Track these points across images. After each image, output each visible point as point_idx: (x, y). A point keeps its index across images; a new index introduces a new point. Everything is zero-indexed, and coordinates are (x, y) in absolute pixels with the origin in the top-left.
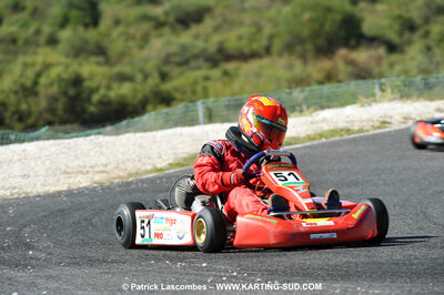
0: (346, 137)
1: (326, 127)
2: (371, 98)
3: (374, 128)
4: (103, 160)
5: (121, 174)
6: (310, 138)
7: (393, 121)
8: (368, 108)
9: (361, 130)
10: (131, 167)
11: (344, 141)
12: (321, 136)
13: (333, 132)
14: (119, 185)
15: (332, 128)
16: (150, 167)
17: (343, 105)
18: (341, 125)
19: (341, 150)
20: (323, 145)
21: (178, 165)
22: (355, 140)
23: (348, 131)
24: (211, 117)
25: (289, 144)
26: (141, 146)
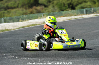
0: (36, 26)
1: (31, 24)
2: (41, 17)
3: (42, 24)
6: (28, 26)
9: (39, 24)
11: (35, 27)
12: (30, 26)
15: (33, 24)
17: (35, 19)
18: (35, 23)
19: (35, 29)
20: (31, 28)
22: (38, 27)
23: (36, 24)
24: (5, 22)
25: (23, 27)
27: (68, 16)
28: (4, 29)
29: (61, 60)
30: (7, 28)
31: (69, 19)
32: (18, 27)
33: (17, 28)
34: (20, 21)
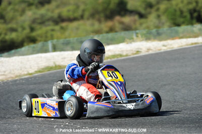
0: (120, 58)
1: (110, 54)
2: (132, 40)
3: (133, 54)
4: (3, 69)
5: (13, 76)
7: (142, 51)
8: (130, 45)
9: (127, 55)
10: (17, 73)
11: (119, 60)
12: (108, 58)
14: (11, 82)
15: (113, 54)
16: (26, 73)
17: (118, 43)
18: (117, 53)
20: (109, 62)
21: (40, 72)
22: (124, 60)
23: (121, 55)
24: (55, 49)
26: (22, 63)
27: (190, 37)
28: (51, 64)
29: (172, 131)
30: (57, 64)
31: (192, 44)
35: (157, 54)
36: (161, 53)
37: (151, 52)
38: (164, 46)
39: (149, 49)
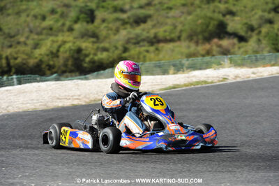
0: (204, 85)
1: (194, 80)
3: (219, 81)
4: (78, 93)
5: (87, 100)
6: (185, 85)
7: (229, 78)
8: (217, 71)
9: (212, 82)
11: (203, 87)
12: (192, 84)
13: (198, 83)
15: (197, 80)
18: (202, 79)
19: (200, 92)
20: (191, 89)
22: (208, 87)
23: (206, 82)
25: (174, 88)
26: (99, 87)
32: (164, 87)
33: (161, 90)
34: (171, 71)
35: (244, 82)
36: (249, 81)
37: (238, 80)
38: (253, 73)
39: (236, 77)
